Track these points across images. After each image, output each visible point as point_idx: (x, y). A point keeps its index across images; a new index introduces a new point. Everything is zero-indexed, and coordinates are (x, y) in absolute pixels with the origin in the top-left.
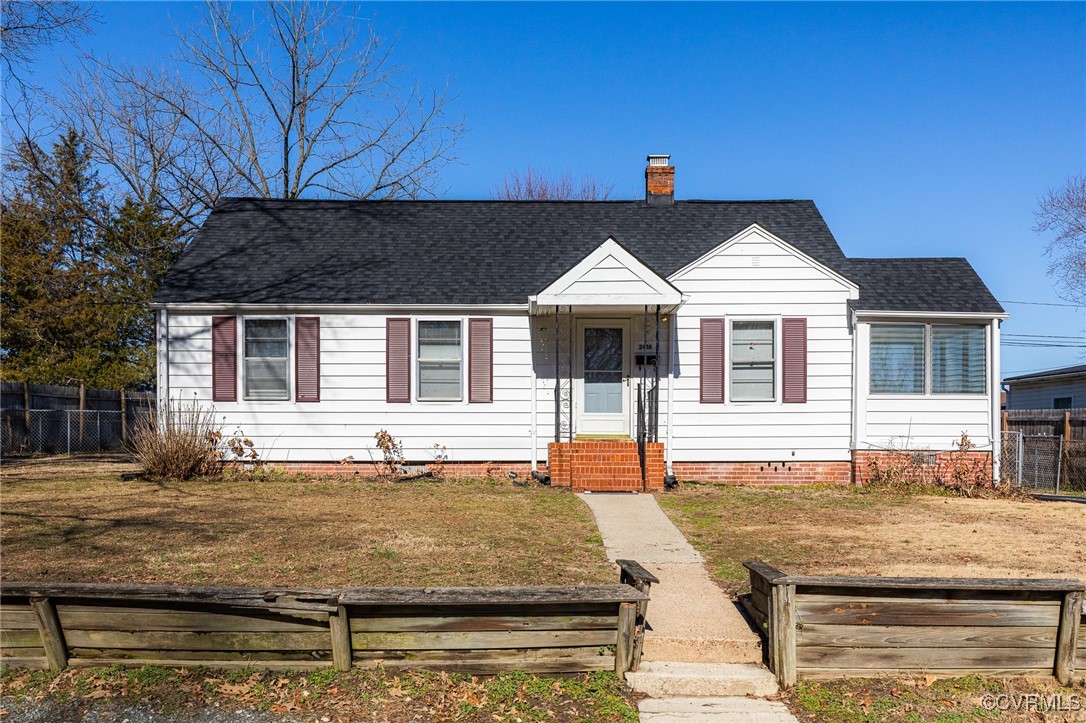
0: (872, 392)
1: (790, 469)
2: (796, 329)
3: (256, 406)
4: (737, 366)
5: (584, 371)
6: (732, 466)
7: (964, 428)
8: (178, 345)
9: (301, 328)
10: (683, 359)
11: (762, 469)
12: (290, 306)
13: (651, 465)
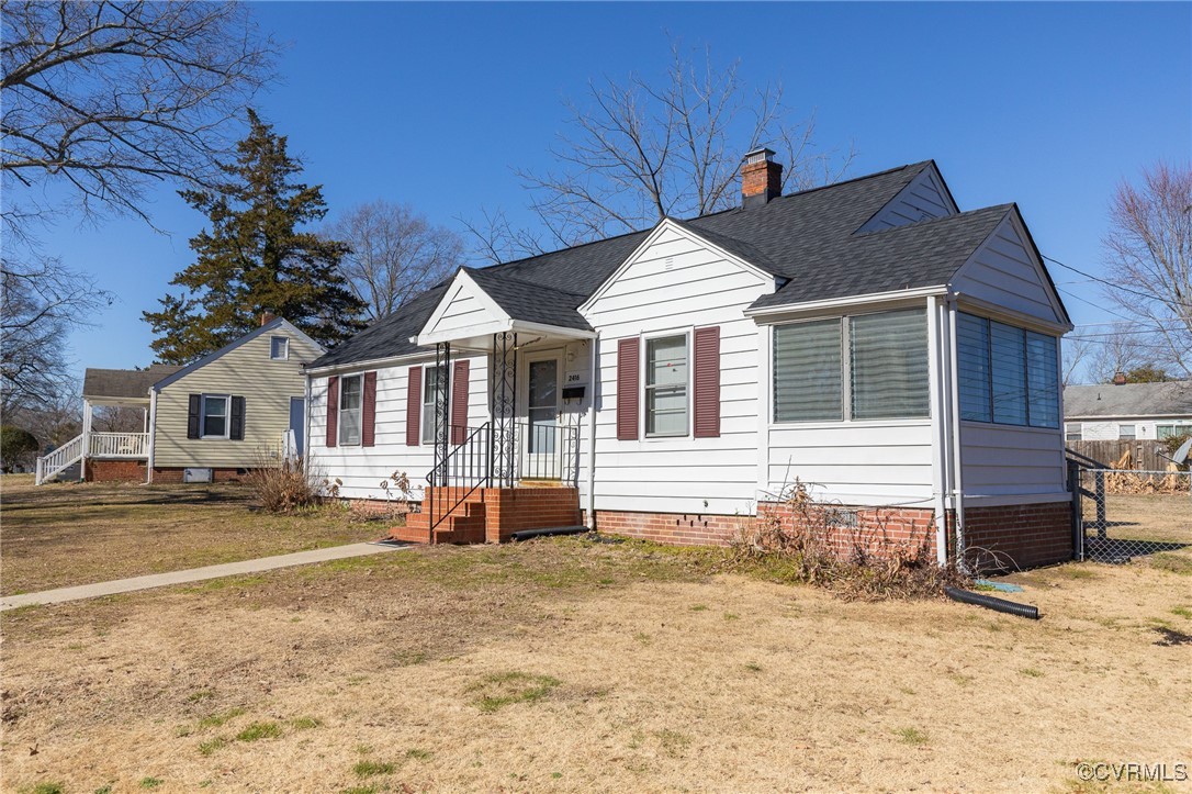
0: (775, 420)
2: (708, 340)
3: (344, 451)
5: (527, 408)
6: (649, 518)
8: (315, 403)
9: (368, 383)
10: (605, 389)
12: (358, 364)
13: (491, 515)
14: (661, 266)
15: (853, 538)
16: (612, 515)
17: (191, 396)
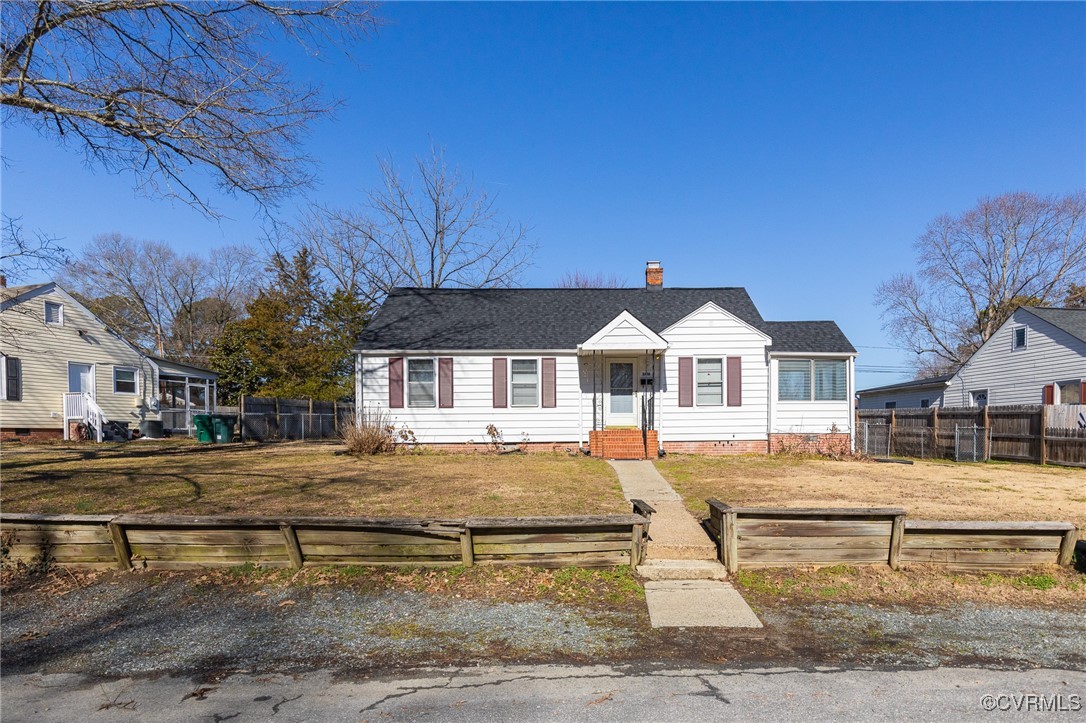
0: (780, 399)
1: (732, 445)
2: (735, 363)
3: (415, 410)
4: (700, 385)
5: (610, 388)
6: (697, 444)
7: (834, 420)
8: (368, 375)
10: (668, 381)
11: (715, 445)
12: (435, 351)
13: (651, 444)
14: (707, 324)
15: (815, 446)
16: (673, 444)
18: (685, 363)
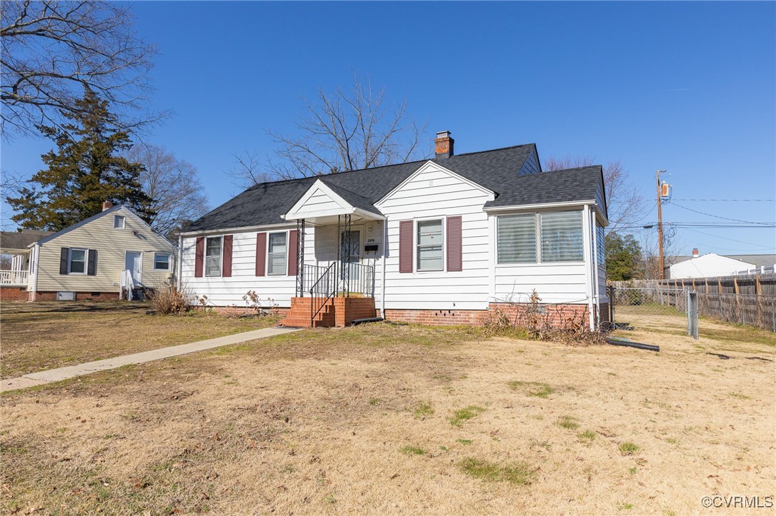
0: (498, 262)
1: (453, 315)
2: (455, 223)
3: (210, 279)
6: (419, 312)
8: (186, 252)
9: (226, 241)
10: (391, 246)
11: (436, 314)
12: (221, 230)
13: (338, 311)
14: (427, 184)
15: (544, 319)
16: (395, 312)
17: (62, 248)
18: (405, 226)
